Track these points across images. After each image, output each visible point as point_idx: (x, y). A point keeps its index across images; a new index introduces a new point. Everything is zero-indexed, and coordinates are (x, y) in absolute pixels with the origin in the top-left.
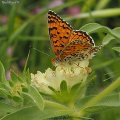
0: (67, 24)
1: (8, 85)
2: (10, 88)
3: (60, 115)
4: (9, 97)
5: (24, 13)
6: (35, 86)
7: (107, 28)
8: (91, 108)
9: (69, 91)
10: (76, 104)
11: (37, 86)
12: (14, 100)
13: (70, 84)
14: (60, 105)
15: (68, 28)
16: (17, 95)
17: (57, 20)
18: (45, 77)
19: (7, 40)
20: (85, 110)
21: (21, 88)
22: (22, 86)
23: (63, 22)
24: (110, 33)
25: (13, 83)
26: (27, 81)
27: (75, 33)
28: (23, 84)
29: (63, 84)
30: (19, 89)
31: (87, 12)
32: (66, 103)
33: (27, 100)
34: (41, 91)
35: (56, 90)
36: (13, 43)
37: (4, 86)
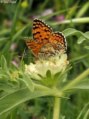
0: (48, 28)
1: (8, 73)
2: (10, 75)
3: (46, 95)
4: (9, 81)
5: (25, 19)
6: (28, 74)
7: (81, 32)
8: (68, 90)
9: (52, 77)
10: (57, 87)
11: (29, 73)
12: (13, 84)
13: (53, 72)
14: (45, 87)
15: (48, 31)
16: (15, 80)
17: (41, 25)
18: (36, 67)
19: (10, 39)
20: (64, 92)
21: (18, 75)
22: (18, 74)
23: (45, 26)
24: (83, 36)
25: (12, 71)
26: (22, 70)
27: (54, 35)
28: (20, 72)
29: (48, 73)
30: (16, 75)
31: (69, 19)
32: (50, 86)
33: (22, 84)
34: (32, 77)
35: (43, 77)
36: (15, 41)
37: (6, 74)
